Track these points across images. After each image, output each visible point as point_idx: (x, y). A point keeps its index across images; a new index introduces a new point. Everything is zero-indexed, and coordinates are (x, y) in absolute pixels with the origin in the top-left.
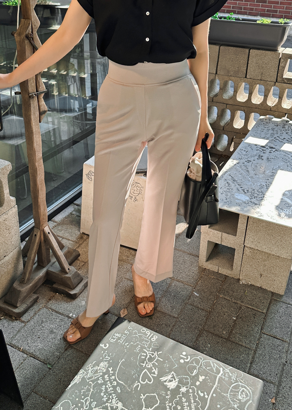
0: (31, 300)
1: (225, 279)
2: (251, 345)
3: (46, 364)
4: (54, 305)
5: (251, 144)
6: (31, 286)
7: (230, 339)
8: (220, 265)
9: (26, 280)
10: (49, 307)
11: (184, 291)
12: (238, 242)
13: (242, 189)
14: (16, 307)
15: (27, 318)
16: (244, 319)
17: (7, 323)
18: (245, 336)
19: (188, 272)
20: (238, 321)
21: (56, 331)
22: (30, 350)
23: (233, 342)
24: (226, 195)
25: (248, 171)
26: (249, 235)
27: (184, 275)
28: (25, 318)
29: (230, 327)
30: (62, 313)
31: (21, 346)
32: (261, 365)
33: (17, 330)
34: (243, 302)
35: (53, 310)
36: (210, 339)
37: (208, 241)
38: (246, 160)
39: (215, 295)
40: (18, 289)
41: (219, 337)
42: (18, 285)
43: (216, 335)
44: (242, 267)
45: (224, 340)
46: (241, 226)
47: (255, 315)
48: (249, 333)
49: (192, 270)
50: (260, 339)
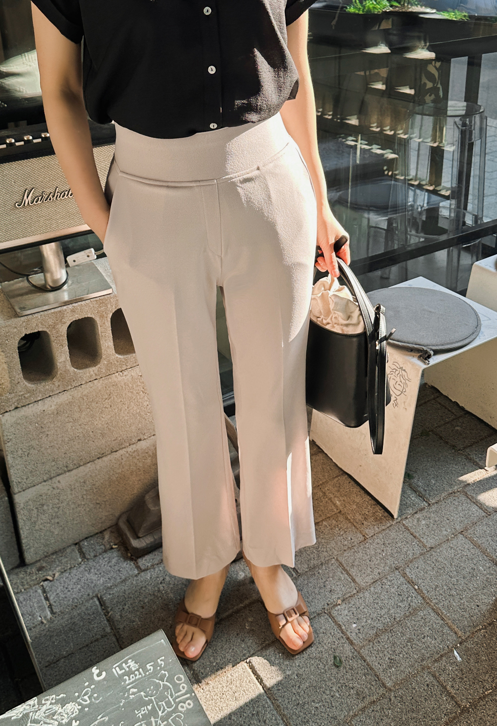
11: (436, 639)
19: (467, 602)
27: (455, 604)
42: (152, 498)
49: (479, 600)
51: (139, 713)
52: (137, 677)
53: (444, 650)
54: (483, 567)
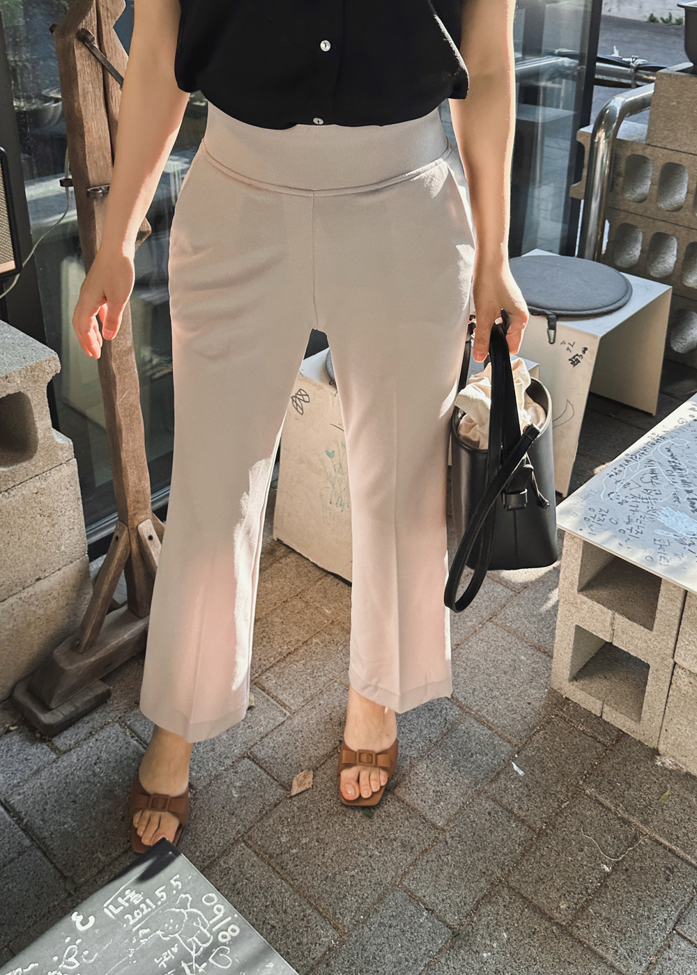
0: (87, 698)
1: (617, 741)
2: (632, 963)
3: (65, 878)
4: (140, 720)
6: (94, 662)
7: (575, 930)
8: (609, 697)
9: (83, 646)
10: (128, 723)
11: (487, 755)
12: (657, 649)
13: (691, 496)
14: (47, 709)
15: (68, 742)
16: (635, 877)
17: (20, 743)
18: (621, 932)
19: (515, 701)
20: (613, 879)
22: (41, 830)
23: (580, 942)
24: (634, 509)
26: (687, 636)
27: (500, 707)
28: (62, 741)
29: (584, 892)
31: (25, 815)
33: (35, 767)
34: (649, 823)
36: (513, 916)
37: (578, 627)
39: (572, 785)
40: (62, 665)
41: (543, 914)
42: (65, 653)
43: (537, 909)
44: (665, 721)
45: (554, 928)
46: (667, 606)
47: (672, 872)
48: (636, 926)
49: (529, 696)
50: (665, 950)
51: (161, 962)
52: (144, 913)
53: (499, 765)
54: (524, 655)
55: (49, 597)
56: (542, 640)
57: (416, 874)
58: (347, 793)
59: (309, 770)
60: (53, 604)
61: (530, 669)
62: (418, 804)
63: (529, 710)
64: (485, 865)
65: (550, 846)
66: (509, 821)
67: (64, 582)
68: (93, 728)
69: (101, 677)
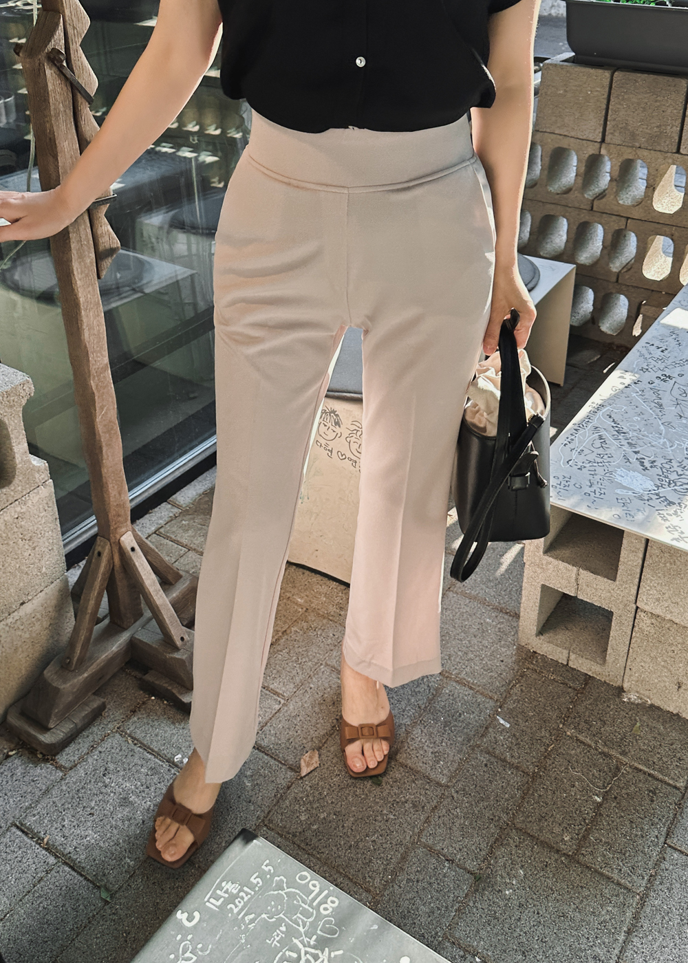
0: (84, 714)
1: (586, 684)
2: (635, 878)
3: (99, 888)
4: (140, 727)
5: (678, 329)
6: (87, 678)
7: (581, 857)
8: (574, 646)
9: (74, 663)
10: (128, 731)
11: (473, 713)
12: (621, 598)
13: (639, 456)
14: (46, 729)
15: (72, 759)
16: (624, 803)
17: (23, 767)
18: (621, 852)
19: (489, 660)
20: (605, 808)
21: (136, 799)
22: (65, 846)
23: (587, 867)
24: (593, 473)
25: (661, 405)
26: (649, 582)
27: (477, 668)
28: (66, 757)
29: (582, 823)
30: (156, 750)
31: (44, 834)
32: (655, 940)
33: (44, 787)
34: (627, 753)
35: (136, 742)
36: (525, 854)
37: (543, 586)
38: (659, 374)
39: (554, 729)
40: (55, 685)
41: (550, 848)
42: (56, 673)
43: (544, 844)
44: (629, 660)
45: (563, 858)
46: (629, 557)
47: (655, 793)
48: (633, 845)
49: (500, 654)
50: (661, 862)
51: (273, 941)
52: (245, 900)
53: (486, 721)
54: (490, 619)
55: (33, 619)
56: (502, 602)
57: (431, 830)
58: (355, 766)
59: (314, 750)
60: (37, 627)
61: (497, 630)
62: (421, 767)
63: (503, 667)
64: (491, 812)
65: (545, 787)
66: (504, 770)
67: (46, 603)
68: (94, 741)
69: (94, 691)
